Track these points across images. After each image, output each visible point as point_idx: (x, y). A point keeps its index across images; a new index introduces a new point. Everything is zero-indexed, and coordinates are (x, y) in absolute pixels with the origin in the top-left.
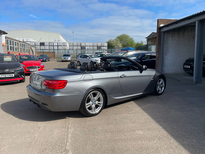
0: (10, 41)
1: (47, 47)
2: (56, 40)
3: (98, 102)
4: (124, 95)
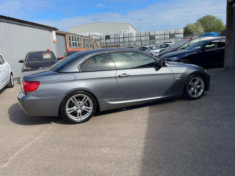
0: (75, 37)
1: (113, 41)
2: (121, 32)
3: (87, 108)
4: (128, 99)
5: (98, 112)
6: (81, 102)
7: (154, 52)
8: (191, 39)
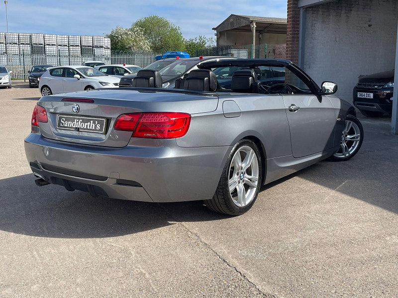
3: (250, 177)
4: (295, 158)
5: (262, 187)
6: (243, 165)
7: (95, 80)
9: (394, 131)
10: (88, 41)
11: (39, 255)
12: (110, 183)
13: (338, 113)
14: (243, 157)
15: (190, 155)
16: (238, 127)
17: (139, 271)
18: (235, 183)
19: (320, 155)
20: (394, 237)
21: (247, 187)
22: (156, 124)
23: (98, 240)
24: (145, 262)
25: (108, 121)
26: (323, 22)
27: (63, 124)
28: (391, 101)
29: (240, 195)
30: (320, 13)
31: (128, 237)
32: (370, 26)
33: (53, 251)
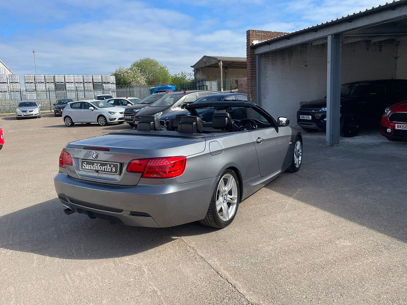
3: (231, 197)
4: (262, 177)
6: (226, 188)
7: (105, 111)
8: (185, 92)
9: (328, 144)
10: (98, 79)
11: (71, 278)
12: (125, 214)
13: (290, 139)
14: (226, 182)
15: (187, 188)
16: (221, 161)
17: (152, 289)
18: (221, 204)
19: (280, 172)
20: (341, 240)
21: (229, 204)
22: (160, 167)
23: (117, 259)
24: (156, 279)
25: (122, 165)
26: (273, 64)
27: (85, 167)
28: (325, 122)
29: (224, 211)
30: (271, 58)
31: (141, 255)
32: (306, 66)
33: (81, 273)
